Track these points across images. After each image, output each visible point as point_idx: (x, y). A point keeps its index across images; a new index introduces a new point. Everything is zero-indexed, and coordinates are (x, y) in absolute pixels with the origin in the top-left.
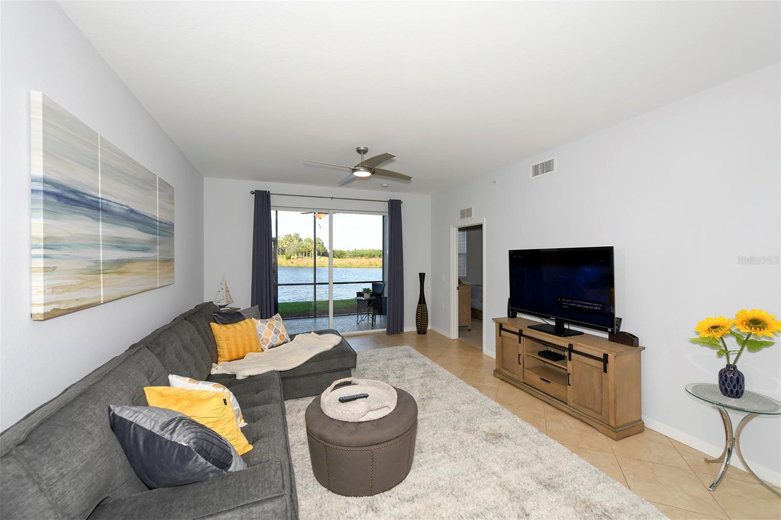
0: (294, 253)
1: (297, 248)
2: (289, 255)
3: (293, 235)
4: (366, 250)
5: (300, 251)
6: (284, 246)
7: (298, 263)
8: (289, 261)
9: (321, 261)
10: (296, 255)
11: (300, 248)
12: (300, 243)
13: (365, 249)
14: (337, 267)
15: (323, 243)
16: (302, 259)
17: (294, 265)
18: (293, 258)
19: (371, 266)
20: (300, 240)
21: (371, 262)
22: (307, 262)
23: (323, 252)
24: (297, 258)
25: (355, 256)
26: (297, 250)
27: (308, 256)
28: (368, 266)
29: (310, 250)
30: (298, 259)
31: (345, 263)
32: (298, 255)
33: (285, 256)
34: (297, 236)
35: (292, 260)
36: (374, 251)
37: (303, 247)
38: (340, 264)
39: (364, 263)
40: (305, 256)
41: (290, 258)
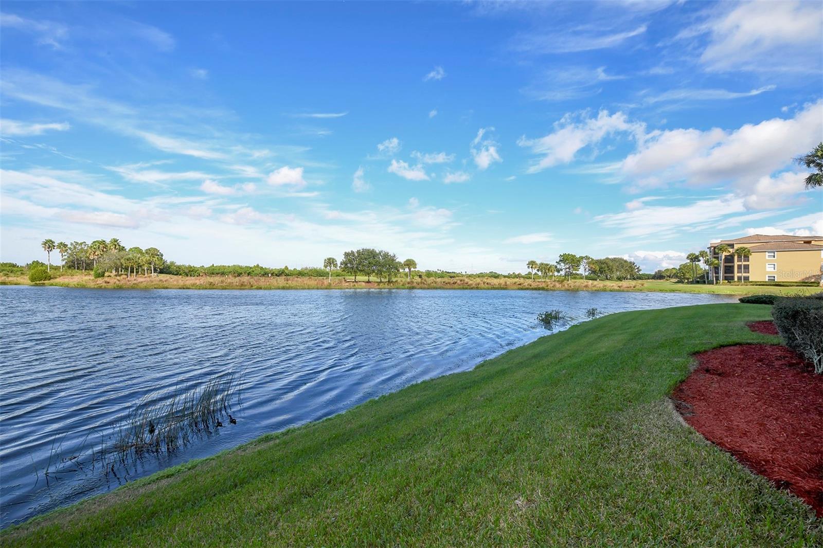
0: (111, 268)
1: (118, 262)
2: (100, 271)
3: (108, 241)
4: (229, 267)
5: (122, 265)
6: (91, 257)
7: (118, 282)
8: (100, 281)
9: (161, 280)
10: (114, 272)
11: (123, 261)
12: (122, 253)
13: (227, 265)
14: (189, 288)
15: (162, 255)
16: (125, 276)
17: (110, 286)
18: (109, 276)
19: (243, 287)
20: (123, 249)
21: (243, 282)
22: (135, 282)
23: (161, 267)
24: (116, 276)
25: (213, 274)
26: (115, 263)
27: (137, 272)
28: (239, 287)
29: (141, 264)
30: (118, 278)
31: (202, 283)
32: (117, 270)
33: (92, 273)
34: (115, 242)
35: (106, 279)
36: (241, 268)
37: (128, 260)
38: (193, 285)
39: (232, 283)
40: (132, 272)
41: (103, 276)
